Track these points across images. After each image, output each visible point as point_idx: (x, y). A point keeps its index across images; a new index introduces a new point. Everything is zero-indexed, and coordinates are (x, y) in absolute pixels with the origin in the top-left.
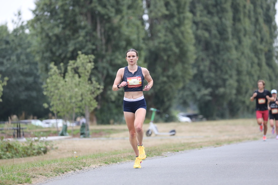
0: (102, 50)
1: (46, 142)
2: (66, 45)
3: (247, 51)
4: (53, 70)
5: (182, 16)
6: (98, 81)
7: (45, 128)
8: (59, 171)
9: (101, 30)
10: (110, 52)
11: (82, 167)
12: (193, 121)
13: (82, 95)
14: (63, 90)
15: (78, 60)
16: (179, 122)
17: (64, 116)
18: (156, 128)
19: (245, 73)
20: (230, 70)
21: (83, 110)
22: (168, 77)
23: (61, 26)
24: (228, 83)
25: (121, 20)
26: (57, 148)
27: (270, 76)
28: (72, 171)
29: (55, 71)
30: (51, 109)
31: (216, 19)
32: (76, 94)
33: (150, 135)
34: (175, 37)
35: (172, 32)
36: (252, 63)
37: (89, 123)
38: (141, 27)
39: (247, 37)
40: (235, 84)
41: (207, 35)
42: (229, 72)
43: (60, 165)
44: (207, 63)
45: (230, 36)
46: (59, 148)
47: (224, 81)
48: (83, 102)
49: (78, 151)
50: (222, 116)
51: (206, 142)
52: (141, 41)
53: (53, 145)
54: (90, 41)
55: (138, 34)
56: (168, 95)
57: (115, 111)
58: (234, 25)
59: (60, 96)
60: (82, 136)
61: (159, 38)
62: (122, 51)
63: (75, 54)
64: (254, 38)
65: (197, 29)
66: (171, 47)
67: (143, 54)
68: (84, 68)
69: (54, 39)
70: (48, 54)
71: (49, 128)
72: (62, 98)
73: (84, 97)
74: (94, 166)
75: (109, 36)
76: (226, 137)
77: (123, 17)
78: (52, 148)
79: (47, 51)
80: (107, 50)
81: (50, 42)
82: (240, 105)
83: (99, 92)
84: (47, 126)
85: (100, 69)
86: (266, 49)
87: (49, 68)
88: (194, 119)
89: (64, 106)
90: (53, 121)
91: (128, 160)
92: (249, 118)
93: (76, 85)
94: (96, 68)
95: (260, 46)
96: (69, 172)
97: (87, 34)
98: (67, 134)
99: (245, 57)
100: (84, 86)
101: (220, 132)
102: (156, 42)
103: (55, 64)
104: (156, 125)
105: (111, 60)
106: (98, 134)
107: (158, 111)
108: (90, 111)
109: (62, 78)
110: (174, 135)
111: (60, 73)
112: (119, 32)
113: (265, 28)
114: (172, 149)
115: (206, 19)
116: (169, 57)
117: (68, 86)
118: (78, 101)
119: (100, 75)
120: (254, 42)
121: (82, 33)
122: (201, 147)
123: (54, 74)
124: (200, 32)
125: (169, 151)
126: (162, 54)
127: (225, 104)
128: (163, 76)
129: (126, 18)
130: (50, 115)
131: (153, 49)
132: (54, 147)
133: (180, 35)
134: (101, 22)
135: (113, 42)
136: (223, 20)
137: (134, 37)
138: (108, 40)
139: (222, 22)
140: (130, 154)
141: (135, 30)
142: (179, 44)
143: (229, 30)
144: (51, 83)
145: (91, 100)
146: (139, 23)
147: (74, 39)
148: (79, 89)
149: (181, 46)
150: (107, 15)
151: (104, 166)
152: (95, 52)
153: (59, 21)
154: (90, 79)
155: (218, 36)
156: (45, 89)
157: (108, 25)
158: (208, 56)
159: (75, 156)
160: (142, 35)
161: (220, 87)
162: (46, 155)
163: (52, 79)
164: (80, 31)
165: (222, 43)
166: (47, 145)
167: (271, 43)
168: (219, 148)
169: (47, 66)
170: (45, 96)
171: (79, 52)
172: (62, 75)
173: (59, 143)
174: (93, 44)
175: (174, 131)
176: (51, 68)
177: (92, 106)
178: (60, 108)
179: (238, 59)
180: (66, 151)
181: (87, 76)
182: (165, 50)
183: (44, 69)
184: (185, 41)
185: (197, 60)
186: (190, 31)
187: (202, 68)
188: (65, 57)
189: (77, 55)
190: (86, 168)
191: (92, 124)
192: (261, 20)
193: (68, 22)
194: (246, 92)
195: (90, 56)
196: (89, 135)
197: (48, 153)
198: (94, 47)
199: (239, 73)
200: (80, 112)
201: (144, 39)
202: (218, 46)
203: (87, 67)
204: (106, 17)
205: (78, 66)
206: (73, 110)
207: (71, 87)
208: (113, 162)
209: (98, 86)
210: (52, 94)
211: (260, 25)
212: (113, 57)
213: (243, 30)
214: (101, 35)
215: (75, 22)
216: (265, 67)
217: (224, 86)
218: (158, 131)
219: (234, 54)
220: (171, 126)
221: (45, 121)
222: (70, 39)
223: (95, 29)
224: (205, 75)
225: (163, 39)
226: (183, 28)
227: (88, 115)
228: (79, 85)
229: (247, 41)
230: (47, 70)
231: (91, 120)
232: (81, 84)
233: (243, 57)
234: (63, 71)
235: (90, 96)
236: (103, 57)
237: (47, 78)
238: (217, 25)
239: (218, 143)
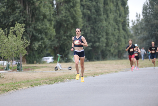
0: (29, 21)
2: (9, 18)
3: (112, 22)
5: (75, 1)
6: (27, 38)
8: (4, 91)
9: (28, 9)
10: (34, 22)
11: (18, 88)
13: (18, 47)
14: (7, 44)
15: (16, 27)
16: (74, 62)
17: (8, 58)
19: (110, 34)
20: (102, 32)
21: (18, 55)
22: (67, 36)
23: (6, 7)
24: (101, 40)
25: (40, 4)
26: (3, 77)
27: (124, 36)
28: (12, 91)
29: (2, 33)
31: (94, 3)
32: (14, 46)
33: (57, 70)
34: (71, 13)
35: (69, 11)
36: (115, 28)
37: (22, 63)
38: (52, 8)
39: (112, 13)
40: (105, 41)
41: (89, 12)
42: (101, 33)
43: (5, 87)
44: (89, 28)
45: (102, 13)
46: (5, 78)
47: (99, 38)
48: (19, 51)
49: (16, 79)
50: (98, 59)
51: (89, 73)
52: (52, 16)
54: (22, 16)
55: (50, 11)
56: (67, 47)
57: (37, 56)
58: (104, 6)
59: (5, 47)
60: (18, 71)
61: (62, 14)
62: (41, 21)
63: (14, 23)
64: (116, 14)
65: (84, 9)
66: (68, 19)
67: (53, 23)
68: (19, 31)
69: (2, 14)
72: (6, 48)
73: (19, 48)
74: (25, 88)
75: (33, 13)
76: (100, 71)
77: (41, 2)
80: (32, 21)
82: (108, 52)
83: (27, 45)
85: (28, 32)
86: (122, 21)
89: (7, 53)
90: (1, 62)
91: (44, 84)
92: (113, 60)
93: (14, 41)
94: (26, 31)
95: (119, 19)
96: (11, 91)
97: (21, 11)
98: (9, 69)
99: (111, 25)
100: (19, 41)
101: (97, 68)
102: (60, 16)
103: (2, 29)
105: (35, 27)
106: (27, 69)
107: (62, 56)
108: (23, 56)
109: (6, 37)
110: (71, 69)
111: (5, 34)
112: (39, 11)
113: (122, 9)
114: (70, 78)
115: (88, 3)
116: (67, 25)
117: (10, 42)
118: (15, 51)
119: (28, 36)
120: (116, 16)
122: (86, 77)
123: (2, 35)
124: (85, 11)
125: (67, 79)
126: (64, 23)
127: (99, 52)
128: (65, 36)
129: (43, 3)
131: (58, 21)
132: (2, 77)
133: (74, 12)
134: (29, 5)
135: (36, 17)
136: (98, 4)
137: (48, 13)
138: (33, 15)
140: (45, 81)
141: (48, 9)
142: (73, 18)
143: (102, 9)
145: (23, 50)
146: (50, 5)
147: (13, 15)
148: (16, 44)
149: (75, 18)
151: (31, 88)
152: (26, 22)
153: (4, 4)
154: (22, 38)
155: (95, 13)
157: (32, 6)
158: (90, 24)
159: (14, 82)
160: (52, 12)
161: (97, 42)
163: (1, 37)
164: (17, 10)
165: (97, 17)
167: (125, 17)
168: (96, 77)
171: (16, 22)
173: (5, 75)
174: (24, 17)
175: (70, 67)
177: (23, 53)
178: (5, 54)
179: (107, 26)
180: (9, 79)
181: (21, 35)
182: (65, 21)
184: (77, 16)
185: (83, 26)
186: (79, 10)
187: (86, 31)
188: (8, 25)
189: (15, 23)
190: (20, 89)
191: (24, 64)
192: (120, 4)
193: (9, 4)
194: (111, 45)
195: (22, 24)
196: (22, 70)
198: (25, 19)
199: (107, 34)
200: (17, 57)
202: (95, 19)
203: (21, 31)
205: (16, 30)
206: (13, 55)
207: (12, 42)
208: (36, 85)
209: (28, 42)
210: (0, 46)
211: (119, 6)
212: (36, 25)
213: (109, 10)
214: (29, 12)
215: (14, 5)
216: (122, 31)
217: (99, 42)
218: (61, 68)
219: (105, 23)
220: (69, 64)
222: (11, 14)
223: (25, 9)
224: (88, 35)
225: (64, 15)
226: (75, 9)
227: (21, 59)
228: (16, 41)
229: (112, 16)
231: (23, 61)
233: (109, 25)
234: (7, 33)
235: (23, 47)
236: (30, 25)
238: (94, 7)
239: (95, 74)
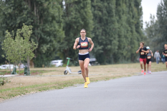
0: (37, 23)
1: (3, 78)
2: (16, 19)
3: (124, 23)
4: (7, 35)
5: (85, 2)
6: (35, 41)
7: (3, 70)
8: (11, 96)
9: (36, 11)
10: (42, 24)
11: (25, 93)
12: (92, 65)
13: (25, 50)
14: (14, 47)
15: (23, 29)
17: (14, 62)
18: (70, 69)
19: (123, 36)
20: (114, 34)
21: (26, 59)
23: (12, 8)
24: (113, 42)
25: (48, 4)
27: (138, 38)
28: (19, 96)
29: (9, 35)
30: (6, 58)
31: (106, 4)
32: (21, 49)
33: (67, 74)
34: (81, 15)
35: (79, 12)
36: (128, 30)
38: (61, 9)
39: (124, 15)
40: (117, 43)
41: (100, 13)
43: (12, 92)
44: (101, 30)
45: (114, 15)
46: (11, 82)
47: (111, 41)
48: (26, 54)
49: (23, 83)
50: (109, 62)
51: (100, 78)
52: (61, 17)
53: (7, 80)
54: (30, 17)
55: (59, 12)
57: (45, 59)
58: (116, 7)
59: (12, 50)
60: (25, 75)
61: (72, 15)
62: (49, 23)
63: (21, 25)
64: (129, 16)
65: (95, 10)
66: (79, 21)
67: (62, 25)
68: (26, 34)
69: (8, 16)
70: (4, 25)
71: (5, 69)
72: (13, 51)
73: (26, 51)
74: (33, 92)
75: (41, 14)
76: (112, 75)
77: (50, 3)
78: (7, 82)
79: (4, 23)
80: (40, 23)
81: (6, 18)
82: (120, 55)
83: (35, 48)
84: (4, 68)
85: (36, 34)
86: (136, 22)
87: (5, 33)
88: (93, 64)
89: (14, 56)
90: (8, 66)
91: (53, 89)
92: (125, 63)
93: (21, 43)
94: (33, 33)
95: (132, 21)
96: (17, 96)
97: (28, 13)
98: (16, 73)
100: (26, 44)
101: (108, 72)
102: (70, 18)
103: (9, 31)
104: (70, 68)
105: (43, 29)
106: (35, 73)
107: (71, 59)
108: (30, 59)
109: (13, 39)
111: (12, 37)
112: (48, 12)
113: (135, 10)
114: (80, 82)
115: (100, 4)
116: (78, 27)
117: (17, 44)
118: (23, 54)
119: (36, 38)
120: (129, 18)
121: (25, 12)
122: (97, 81)
123: (8, 37)
124: (96, 12)
125: (77, 83)
126: (74, 25)
127: (111, 55)
128: (74, 38)
129: (52, 3)
130: (6, 62)
131: (68, 22)
132: (8, 81)
133: (84, 14)
134: (37, 6)
135: (44, 18)
136: (110, 5)
137: (57, 14)
138: (41, 17)
139: (109, 6)
140: (54, 85)
141: (57, 10)
142: (84, 19)
143: (114, 11)
144: (6, 42)
145: (30, 53)
146: (60, 6)
147: (20, 16)
148: (23, 46)
149: (85, 20)
150: (40, 1)
151: (39, 93)
152: (33, 24)
153: (11, 5)
154: (30, 40)
155: (107, 14)
156: (3, 46)
157: (41, 8)
158: (101, 26)
159: (21, 86)
160: (62, 14)
161: (108, 45)
162: (3, 86)
163: (7, 40)
164: (24, 11)
165: (109, 19)
166: (4, 80)
167: (139, 19)
168: (107, 81)
169: (4, 32)
170: (3, 50)
171: (24, 24)
172: (13, 38)
173: (11, 79)
174: (32, 19)
176: (6, 33)
177: (31, 56)
178: (12, 58)
179: (119, 28)
180: (15, 83)
181: (28, 38)
182: (75, 23)
183: (2, 34)
184: (87, 17)
185: (94, 28)
186: (90, 11)
187: (97, 33)
188: (15, 27)
189: (22, 25)
190: (28, 93)
191: (31, 67)
192: (133, 5)
193: (16, 6)
194: (124, 48)
195: (30, 26)
196: (29, 74)
197: (4, 84)
198: (32, 21)
199: (120, 36)
200: (24, 60)
201: (62, 16)
202: (107, 20)
203: (28, 33)
204: (40, 3)
205: (23, 32)
206: (20, 59)
207: (19, 45)
208: (44, 90)
209: (35, 44)
210: (7, 49)
211: (132, 7)
212: (44, 27)
213: (122, 11)
214: (37, 13)
215: (21, 6)
216: (135, 33)
217: (111, 44)
218: (71, 71)
219: (117, 25)
221: (2, 65)
222: (18, 16)
223: (33, 10)
224: (99, 37)
225: (74, 16)
226: (86, 10)
227: (29, 62)
228: (23, 43)
229: (124, 17)
230: (4, 34)
231: (31, 65)
232: (24, 43)
233: (122, 27)
234: (13, 36)
235: (30, 50)
236: (38, 27)
237: (4, 39)
238: (106, 8)
239: (107, 79)
